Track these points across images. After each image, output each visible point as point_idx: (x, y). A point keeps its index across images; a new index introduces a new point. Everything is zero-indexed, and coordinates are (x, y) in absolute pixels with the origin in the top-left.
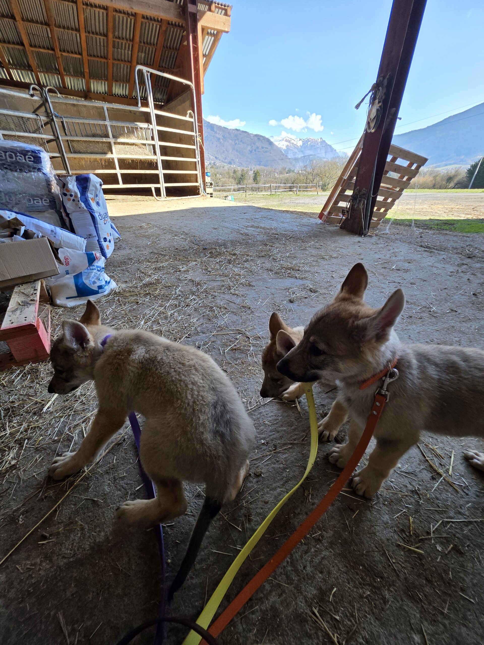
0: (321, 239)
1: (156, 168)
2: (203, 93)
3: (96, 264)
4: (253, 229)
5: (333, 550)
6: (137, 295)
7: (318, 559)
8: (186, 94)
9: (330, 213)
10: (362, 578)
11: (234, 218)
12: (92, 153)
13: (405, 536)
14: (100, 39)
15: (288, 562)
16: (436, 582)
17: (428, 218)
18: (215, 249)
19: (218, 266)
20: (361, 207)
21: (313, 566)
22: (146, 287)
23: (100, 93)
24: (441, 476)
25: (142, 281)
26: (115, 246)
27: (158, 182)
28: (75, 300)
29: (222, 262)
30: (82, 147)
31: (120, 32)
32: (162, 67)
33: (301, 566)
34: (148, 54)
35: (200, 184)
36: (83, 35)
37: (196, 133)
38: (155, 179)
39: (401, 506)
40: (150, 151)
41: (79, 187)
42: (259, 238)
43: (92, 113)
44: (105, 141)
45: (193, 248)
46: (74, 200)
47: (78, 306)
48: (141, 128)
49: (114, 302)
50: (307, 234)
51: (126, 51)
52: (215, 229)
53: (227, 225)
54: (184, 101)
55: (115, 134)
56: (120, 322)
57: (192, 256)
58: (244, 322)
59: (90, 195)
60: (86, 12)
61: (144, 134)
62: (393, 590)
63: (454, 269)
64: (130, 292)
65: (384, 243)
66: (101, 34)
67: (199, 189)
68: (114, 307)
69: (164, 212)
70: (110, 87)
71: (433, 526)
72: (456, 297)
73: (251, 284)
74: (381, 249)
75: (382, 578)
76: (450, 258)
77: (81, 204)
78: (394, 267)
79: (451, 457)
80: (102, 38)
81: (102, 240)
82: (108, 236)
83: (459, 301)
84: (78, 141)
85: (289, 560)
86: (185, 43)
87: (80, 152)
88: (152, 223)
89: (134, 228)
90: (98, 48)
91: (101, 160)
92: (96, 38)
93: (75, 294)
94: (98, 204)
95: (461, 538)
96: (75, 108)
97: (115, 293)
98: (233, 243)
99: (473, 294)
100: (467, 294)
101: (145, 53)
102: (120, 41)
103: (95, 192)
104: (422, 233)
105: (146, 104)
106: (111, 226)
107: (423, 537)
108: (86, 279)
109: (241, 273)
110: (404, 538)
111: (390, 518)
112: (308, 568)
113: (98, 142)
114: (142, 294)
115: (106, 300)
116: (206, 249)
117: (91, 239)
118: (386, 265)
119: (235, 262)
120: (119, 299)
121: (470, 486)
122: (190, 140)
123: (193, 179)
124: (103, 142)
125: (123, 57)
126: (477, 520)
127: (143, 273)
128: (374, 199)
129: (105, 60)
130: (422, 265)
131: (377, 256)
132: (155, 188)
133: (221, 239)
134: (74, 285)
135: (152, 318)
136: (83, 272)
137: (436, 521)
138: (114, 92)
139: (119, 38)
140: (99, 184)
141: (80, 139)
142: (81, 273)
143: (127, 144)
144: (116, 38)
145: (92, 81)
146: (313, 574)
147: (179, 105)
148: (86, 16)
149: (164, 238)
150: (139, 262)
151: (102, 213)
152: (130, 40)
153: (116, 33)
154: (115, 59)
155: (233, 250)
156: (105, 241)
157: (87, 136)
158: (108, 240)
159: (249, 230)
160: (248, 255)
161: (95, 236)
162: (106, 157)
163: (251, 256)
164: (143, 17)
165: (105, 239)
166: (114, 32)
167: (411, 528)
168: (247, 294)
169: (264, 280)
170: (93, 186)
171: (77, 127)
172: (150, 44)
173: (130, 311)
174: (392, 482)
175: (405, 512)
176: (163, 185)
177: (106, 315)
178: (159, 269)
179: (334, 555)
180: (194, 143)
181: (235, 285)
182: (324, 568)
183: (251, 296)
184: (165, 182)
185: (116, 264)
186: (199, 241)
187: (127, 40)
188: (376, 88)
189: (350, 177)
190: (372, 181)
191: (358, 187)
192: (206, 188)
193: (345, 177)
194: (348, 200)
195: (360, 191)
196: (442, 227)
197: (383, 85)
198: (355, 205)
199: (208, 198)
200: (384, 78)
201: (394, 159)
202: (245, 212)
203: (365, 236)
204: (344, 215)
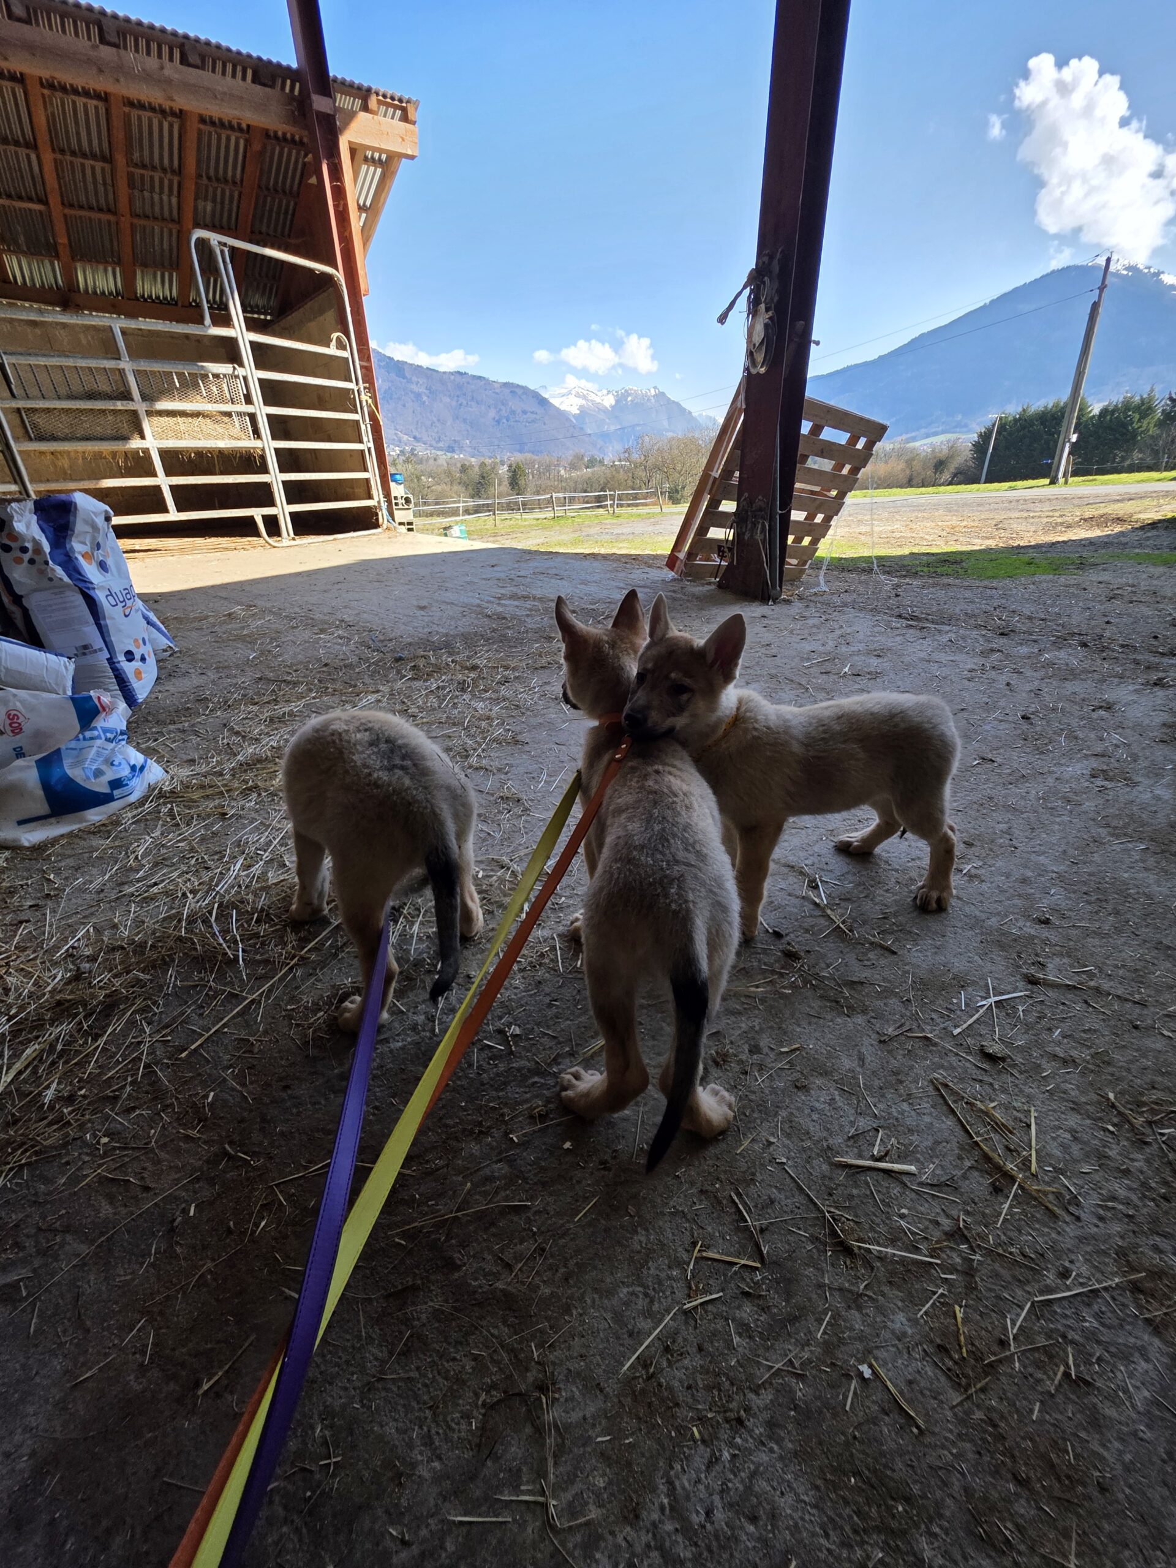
0: (678, 615)
1: (264, 470)
2: (367, 291)
3: (100, 723)
4: (516, 603)
5: (777, 1443)
6: (222, 793)
7: (742, 1481)
8: (325, 294)
9: (691, 555)
10: (858, 1513)
11: (468, 579)
12: (87, 439)
13: (950, 1364)
14: (93, 168)
15: (662, 1508)
16: (1039, 1480)
17: (906, 551)
18: (424, 657)
19: (433, 701)
20: (759, 537)
21: (731, 1505)
22: (246, 771)
23: (103, 293)
24: (1012, 1179)
25: (235, 755)
26: (160, 668)
27: (272, 504)
28: (43, 825)
29: (443, 688)
30: (61, 426)
31: (146, 153)
32: (260, 233)
33: (698, 1512)
34: (222, 203)
35: (379, 502)
36: (48, 157)
37: (357, 384)
38: (262, 495)
39: (932, 1281)
40: (243, 429)
41: (45, 526)
42: (531, 623)
43: (84, 342)
44: (120, 407)
45: (368, 658)
46: (32, 561)
47: (54, 841)
48: (216, 376)
49: (159, 818)
51: (165, 198)
52: (423, 608)
53: (450, 596)
54: (322, 311)
55: (147, 392)
56: (176, 874)
57: (367, 680)
58: (508, 839)
59: (78, 547)
60: (52, 104)
61: (226, 388)
62: (937, 1530)
63: (976, 664)
64: (203, 787)
65: (818, 615)
66: (94, 157)
67: (377, 514)
68: (157, 833)
69: (290, 575)
70: (129, 281)
71: (1013, 1323)
72: (988, 727)
73: (519, 738)
74: (814, 630)
75: (908, 1500)
76: (964, 638)
77: (53, 570)
78: (846, 670)
79: (1029, 1126)
80: (99, 165)
81: (121, 658)
82: (138, 647)
83: (997, 737)
84: (48, 410)
85: (666, 1501)
86: (313, 180)
87: (54, 438)
88: (259, 603)
89: (211, 620)
90: (91, 187)
91: (114, 454)
92: (83, 165)
93: (43, 808)
94: (103, 566)
95: (1081, 1340)
96: (38, 331)
97: (162, 795)
98: (469, 640)
99: (1023, 717)
100: (1011, 719)
101: (214, 201)
102: (147, 173)
103: (94, 538)
104: (898, 586)
105: (225, 320)
106: (146, 618)
107: (993, 1358)
108: (73, 766)
109: (493, 714)
110: (949, 1370)
111: (909, 1320)
112: (719, 1515)
113: (103, 412)
114: (237, 789)
115: (134, 817)
116: (400, 659)
117: (89, 657)
118: (828, 666)
119: (477, 687)
120: (172, 809)
121: (1080, 1194)
122: (344, 401)
123: (360, 491)
124: (115, 412)
125: (157, 209)
126: (1110, 1283)
127: (237, 733)
128: (785, 518)
129: (112, 218)
130: (907, 659)
131: (807, 647)
132: (263, 516)
133: (438, 633)
134: (40, 785)
135: (265, 851)
136: (63, 747)
137: (1019, 1306)
138: (139, 291)
139: (144, 167)
140: (103, 518)
141: (52, 406)
142: (58, 752)
143: (183, 414)
144: (136, 165)
145: (79, 265)
146: (732, 1528)
147: (310, 320)
148: (53, 114)
149: (292, 638)
150: (226, 706)
151: (116, 589)
152: (173, 172)
153: (136, 155)
154: (138, 216)
155: (469, 657)
156: (130, 660)
157: (71, 397)
158: (138, 656)
159: (506, 606)
160: (507, 668)
161: (101, 650)
162: (128, 446)
163: (514, 669)
164: (202, 120)
165: (130, 656)
166: (129, 153)
167: (962, 1338)
168: (511, 766)
169: (550, 726)
170: (86, 522)
171: (42, 377)
172: (226, 181)
173: (203, 839)
174: (902, 1216)
175: (942, 1295)
176: (283, 510)
177: (136, 858)
178: (281, 719)
179: (781, 1458)
180: (355, 406)
181: (480, 745)
182: (760, 1503)
183: (521, 770)
184: (289, 502)
185: (162, 717)
186: (383, 641)
187: (164, 170)
188: (756, 278)
189: (727, 473)
190: (775, 479)
191: (746, 495)
192: (396, 512)
193: (716, 473)
194: (729, 523)
195: (751, 503)
196: (938, 570)
197: (771, 272)
198: (744, 534)
199: (400, 534)
200: (771, 257)
201: (816, 430)
202: (494, 563)
203: (775, 603)
204: (722, 557)
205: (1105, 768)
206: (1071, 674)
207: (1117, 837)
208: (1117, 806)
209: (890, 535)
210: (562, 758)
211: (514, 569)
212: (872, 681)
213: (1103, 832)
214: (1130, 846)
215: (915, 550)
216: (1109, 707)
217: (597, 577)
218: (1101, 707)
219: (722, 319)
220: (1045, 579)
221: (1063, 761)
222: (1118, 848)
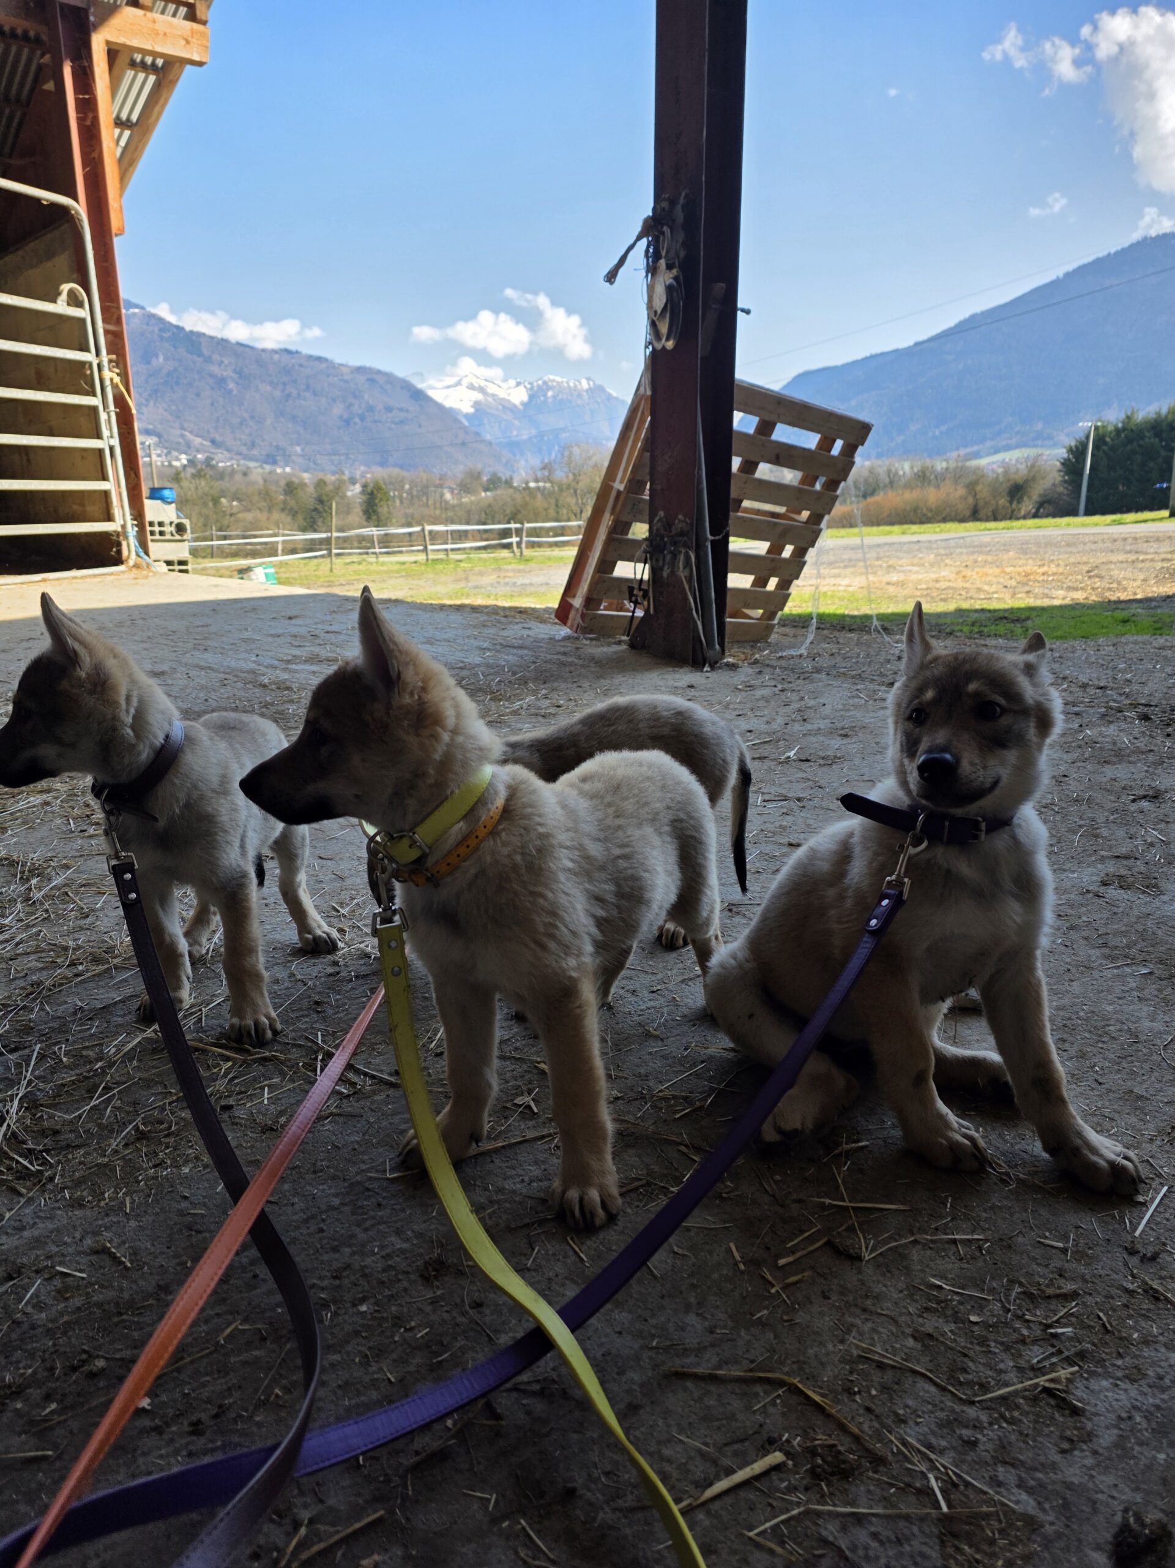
0: (563, 685)
2: (118, 230)
4: (314, 668)
8: (56, 231)
9: (591, 602)
11: (245, 635)
17: (951, 607)
20: (682, 574)
35: (124, 527)
37: (98, 353)
50: (514, 674)
53: (209, 658)
54: (49, 256)
65: (773, 683)
67: (119, 544)
74: (761, 703)
78: (794, 754)
86: (49, 88)
118: (767, 750)
122: (73, 378)
123: (92, 509)
128: (721, 547)
131: (745, 724)
147: (32, 266)
159: (296, 671)
180: (93, 386)
188: (652, 227)
189: (635, 485)
190: (700, 492)
191: (661, 513)
192: (151, 546)
193: (619, 485)
194: (639, 553)
195: (668, 524)
196: (985, 630)
197: (674, 221)
198: (662, 569)
199: (155, 573)
200: (673, 202)
201: (765, 428)
202: (290, 614)
203: (713, 667)
204: (636, 603)
205: (1123, 872)
206: (1119, 755)
207: (1112, 958)
208: (1125, 920)
209: (931, 585)
210: (322, 878)
211: (323, 622)
212: (825, 769)
213: (1095, 953)
214: (1128, 970)
215: (965, 605)
216: (1155, 796)
217: (450, 634)
218: (1145, 797)
219: (611, 277)
220: (1134, 641)
221: (1068, 866)
222: (1108, 974)
